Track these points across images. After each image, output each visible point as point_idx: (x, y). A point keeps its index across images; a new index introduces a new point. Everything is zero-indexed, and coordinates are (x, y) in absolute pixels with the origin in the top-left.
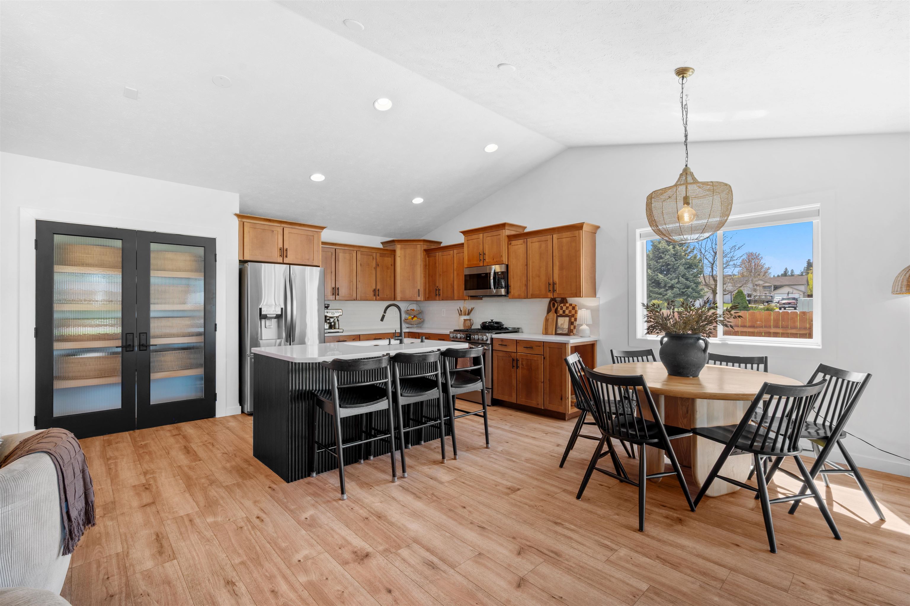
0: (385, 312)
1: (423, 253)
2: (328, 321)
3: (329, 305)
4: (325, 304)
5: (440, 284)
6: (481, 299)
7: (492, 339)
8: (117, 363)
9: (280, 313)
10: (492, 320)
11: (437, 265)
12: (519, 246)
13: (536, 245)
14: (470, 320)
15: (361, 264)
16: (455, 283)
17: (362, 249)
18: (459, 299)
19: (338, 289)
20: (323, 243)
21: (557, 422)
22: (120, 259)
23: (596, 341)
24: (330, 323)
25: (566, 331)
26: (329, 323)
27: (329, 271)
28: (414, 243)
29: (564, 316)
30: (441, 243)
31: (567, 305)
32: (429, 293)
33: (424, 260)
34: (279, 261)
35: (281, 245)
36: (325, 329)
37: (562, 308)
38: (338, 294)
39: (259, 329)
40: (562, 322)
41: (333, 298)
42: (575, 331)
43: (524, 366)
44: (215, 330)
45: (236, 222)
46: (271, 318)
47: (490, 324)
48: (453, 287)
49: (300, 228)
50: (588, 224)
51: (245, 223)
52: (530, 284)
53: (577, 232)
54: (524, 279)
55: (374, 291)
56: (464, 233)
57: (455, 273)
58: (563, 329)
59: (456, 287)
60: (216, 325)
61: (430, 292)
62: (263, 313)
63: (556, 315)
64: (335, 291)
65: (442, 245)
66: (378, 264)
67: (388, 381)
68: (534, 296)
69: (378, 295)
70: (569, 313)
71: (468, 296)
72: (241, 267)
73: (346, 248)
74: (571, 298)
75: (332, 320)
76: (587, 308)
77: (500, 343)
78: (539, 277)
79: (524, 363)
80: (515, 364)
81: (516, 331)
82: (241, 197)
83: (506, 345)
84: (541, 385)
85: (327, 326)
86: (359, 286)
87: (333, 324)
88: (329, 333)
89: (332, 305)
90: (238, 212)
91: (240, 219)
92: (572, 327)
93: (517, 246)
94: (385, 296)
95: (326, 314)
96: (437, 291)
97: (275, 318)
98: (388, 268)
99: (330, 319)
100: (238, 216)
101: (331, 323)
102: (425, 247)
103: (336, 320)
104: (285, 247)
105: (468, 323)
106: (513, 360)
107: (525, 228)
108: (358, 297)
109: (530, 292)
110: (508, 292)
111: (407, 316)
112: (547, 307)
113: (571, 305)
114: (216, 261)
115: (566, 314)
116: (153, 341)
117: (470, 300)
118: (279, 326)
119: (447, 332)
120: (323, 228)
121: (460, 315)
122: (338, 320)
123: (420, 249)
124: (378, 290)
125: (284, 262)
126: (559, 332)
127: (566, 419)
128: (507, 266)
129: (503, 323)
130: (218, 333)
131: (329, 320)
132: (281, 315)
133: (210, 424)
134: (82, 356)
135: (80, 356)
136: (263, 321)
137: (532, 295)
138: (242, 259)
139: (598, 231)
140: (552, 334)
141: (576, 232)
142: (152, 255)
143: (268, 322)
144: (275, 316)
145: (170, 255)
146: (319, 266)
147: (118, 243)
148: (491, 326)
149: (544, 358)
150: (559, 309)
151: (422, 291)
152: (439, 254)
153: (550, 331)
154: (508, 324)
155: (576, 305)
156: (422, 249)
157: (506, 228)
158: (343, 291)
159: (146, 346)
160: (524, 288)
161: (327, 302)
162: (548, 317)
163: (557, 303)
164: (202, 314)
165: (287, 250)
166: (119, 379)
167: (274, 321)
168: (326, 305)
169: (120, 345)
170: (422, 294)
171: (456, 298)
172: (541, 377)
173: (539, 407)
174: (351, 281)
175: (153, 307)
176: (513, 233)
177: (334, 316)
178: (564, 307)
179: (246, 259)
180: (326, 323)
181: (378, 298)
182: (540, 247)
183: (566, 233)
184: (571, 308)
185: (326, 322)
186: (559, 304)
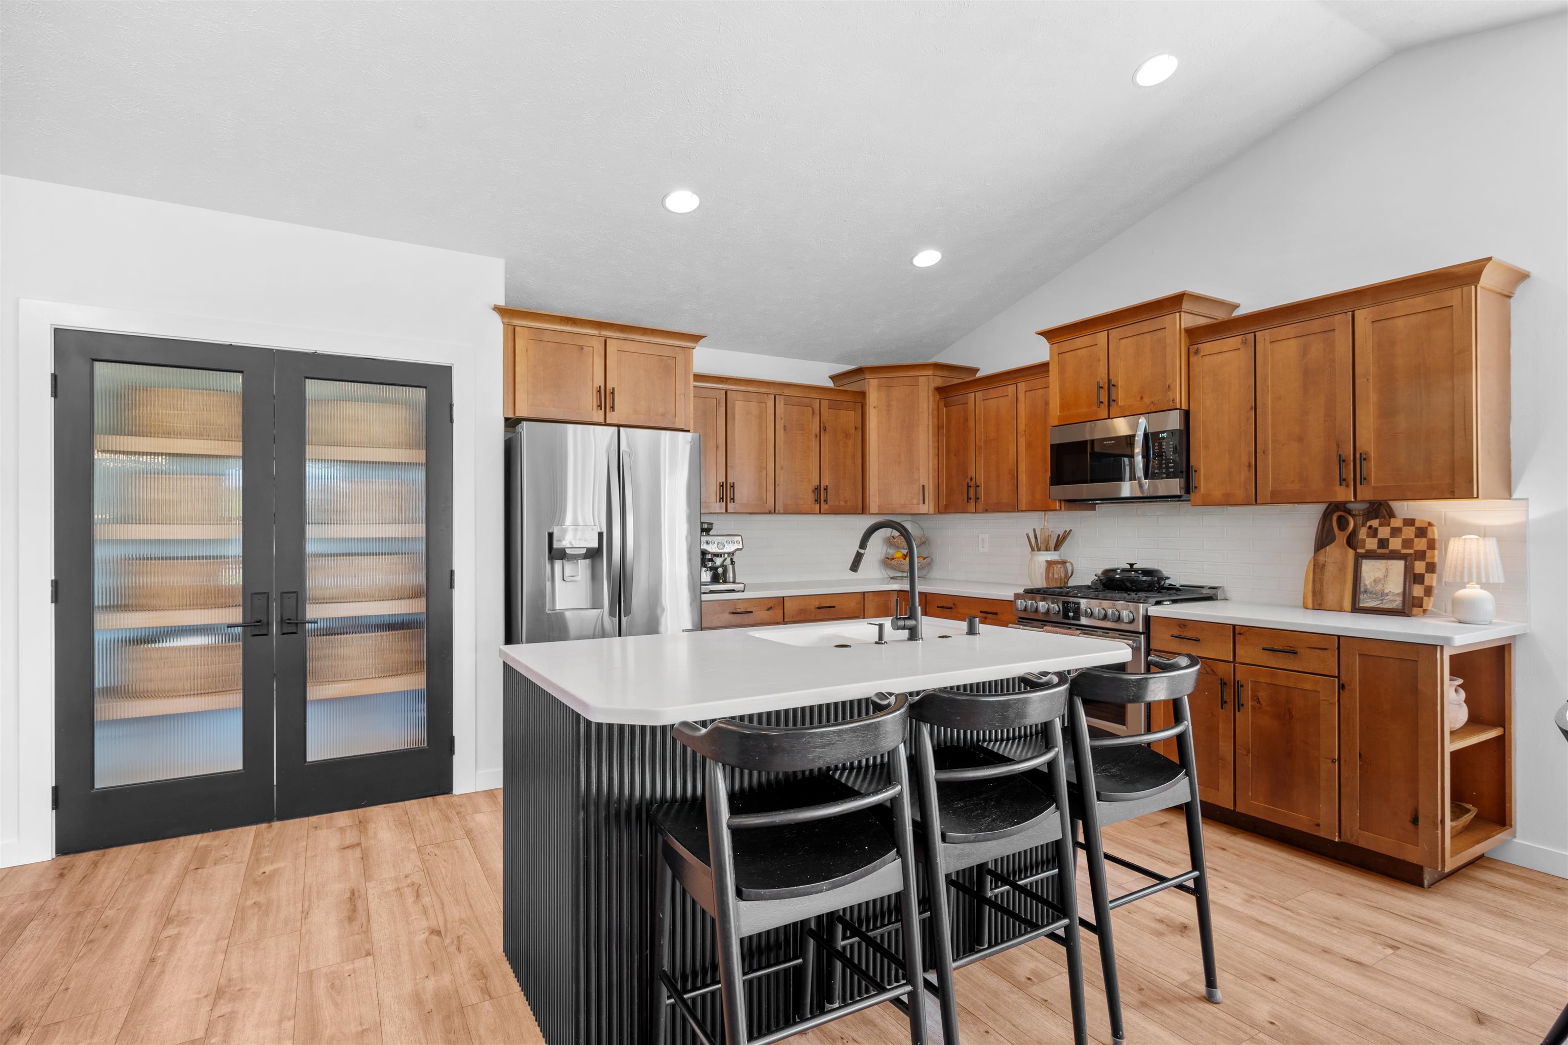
0: (863, 545)
1: (934, 395)
2: (710, 564)
3: (712, 524)
4: (702, 523)
5: (978, 470)
6: (1093, 508)
7: (1147, 619)
8: (235, 661)
9: (595, 545)
10: (1132, 565)
11: (971, 424)
12: (1227, 355)
13: (1292, 347)
14: (1064, 563)
15: (785, 427)
16: (1023, 467)
17: (787, 392)
18: (1032, 508)
19: (733, 486)
20: (699, 377)
21: (1398, 893)
22: (239, 420)
23: (1513, 637)
24: (714, 569)
25: (1397, 603)
26: (711, 569)
27: (712, 443)
28: (911, 373)
29: (1383, 553)
30: (977, 370)
31: (1396, 523)
32: (949, 495)
33: (936, 413)
34: (595, 420)
35: (599, 381)
36: (702, 584)
37: (1373, 532)
38: (733, 499)
39: (548, 584)
40: (1380, 575)
41: (721, 508)
42: (1429, 603)
43: (1264, 703)
44: (452, 586)
45: (497, 324)
46: (575, 557)
47: (1128, 574)
48: (1015, 477)
49: (643, 338)
50: (1500, 264)
51: (517, 329)
52: (1268, 463)
53: (1457, 291)
54: (1245, 452)
55: (817, 490)
56: (1050, 335)
57: (1022, 441)
58: (1383, 594)
59: (1023, 478)
60: (452, 573)
61: (950, 492)
62: (556, 545)
63: (1351, 553)
64: (726, 492)
65: (979, 375)
66: (825, 427)
67: (901, 793)
68: (1277, 498)
69: (826, 501)
70: (1404, 547)
71: (1060, 501)
72: (510, 435)
73: (750, 389)
74: (1405, 503)
75: (719, 561)
76: (1483, 533)
77: (1176, 632)
78: (1301, 440)
79: (1263, 695)
80: (1229, 697)
81: (1208, 595)
82: (509, 270)
83: (1198, 640)
84: (1327, 769)
85: (706, 576)
86: (781, 479)
87: (720, 570)
88: (712, 592)
89: (720, 524)
90: (502, 303)
91: (506, 320)
92: (1418, 590)
93: (1219, 358)
94: (842, 503)
95: (705, 547)
96: (972, 491)
97: (585, 557)
98: (847, 435)
99: (714, 559)
100: (501, 311)
101: (716, 569)
102: (939, 382)
103: (728, 562)
104: (609, 387)
105: (1058, 571)
106: (1223, 684)
107: (1236, 306)
108: (780, 507)
109: (1268, 485)
110: (1188, 488)
111: (891, 551)
112: (1315, 529)
113: (1409, 522)
114: (452, 421)
115: (1392, 551)
116: (313, 612)
117: (1065, 510)
118: (595, 577)
119: (1007, 594)
120: (696, 338)
121: (1033, 550)
122: (732, 562)
123: (926, 384)
124: (826, 489)
125: (608, 422)
126: (1367, 602)
127: (1426, 883)
128: (1186, 415)
129: (1166, 573)
130: (457, 593)
131: (711, 560)
132: (599, 550)
133: (434, 815)
134: (168, 644)
135: (164, 645)
136: (558, 564)
137: (1273, 493)
138: (511, 415)
139: (1521, 291)
140: (1341, 610)
141: (1453, 296)
142: (311, 410)
143: (569, 568)
144: (584, 551)
145: (351, 410)
146: (689, 431)
147: (236, 381)
148: (1133, 581)
149: (1342, 687)
150: (1363, 533)
151: (931, 491)
152: (975, 398)
153: (1330, 598)
154: (1177, 576)
155: (1430, 524)
156: (932, 386)
157: (1186, 306)
158: (744, 492)
159: (297, 624)
160: (1244, 475)
161: (706, 519)
162: (1321, 559)
163: (1353, 516)
164: (422, 547)
165: (613, 393)
166: (236, 700)
167: (583, 564)
168: (706, 526)
169: (239, 619)
170: (931, 497)
171: (1023, 506)
172: (1330, 743)
173: (1323, 834)
174: (761, 468)
175: (311, 531)
176: (1202, 321)
177: (725, 550)
178: (1381, 529)
179: (520, 413)
180: (704, 569)
181: (825, 507)
182: (1305, 351)
183: (1410, 301)
184: (1409, 532)
185: (703, 564)
186: (1360, 520)
